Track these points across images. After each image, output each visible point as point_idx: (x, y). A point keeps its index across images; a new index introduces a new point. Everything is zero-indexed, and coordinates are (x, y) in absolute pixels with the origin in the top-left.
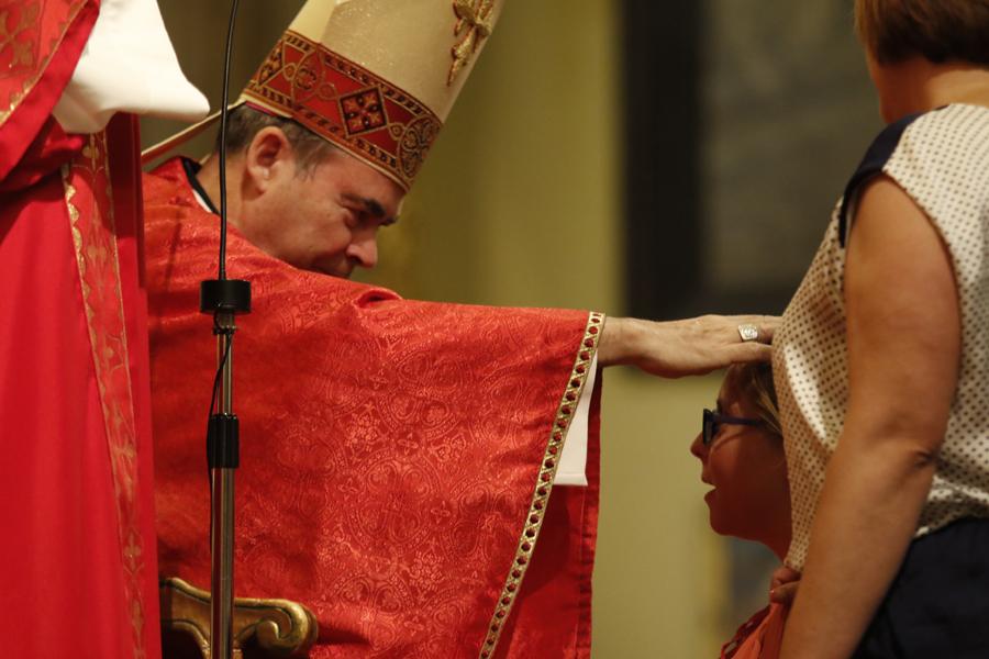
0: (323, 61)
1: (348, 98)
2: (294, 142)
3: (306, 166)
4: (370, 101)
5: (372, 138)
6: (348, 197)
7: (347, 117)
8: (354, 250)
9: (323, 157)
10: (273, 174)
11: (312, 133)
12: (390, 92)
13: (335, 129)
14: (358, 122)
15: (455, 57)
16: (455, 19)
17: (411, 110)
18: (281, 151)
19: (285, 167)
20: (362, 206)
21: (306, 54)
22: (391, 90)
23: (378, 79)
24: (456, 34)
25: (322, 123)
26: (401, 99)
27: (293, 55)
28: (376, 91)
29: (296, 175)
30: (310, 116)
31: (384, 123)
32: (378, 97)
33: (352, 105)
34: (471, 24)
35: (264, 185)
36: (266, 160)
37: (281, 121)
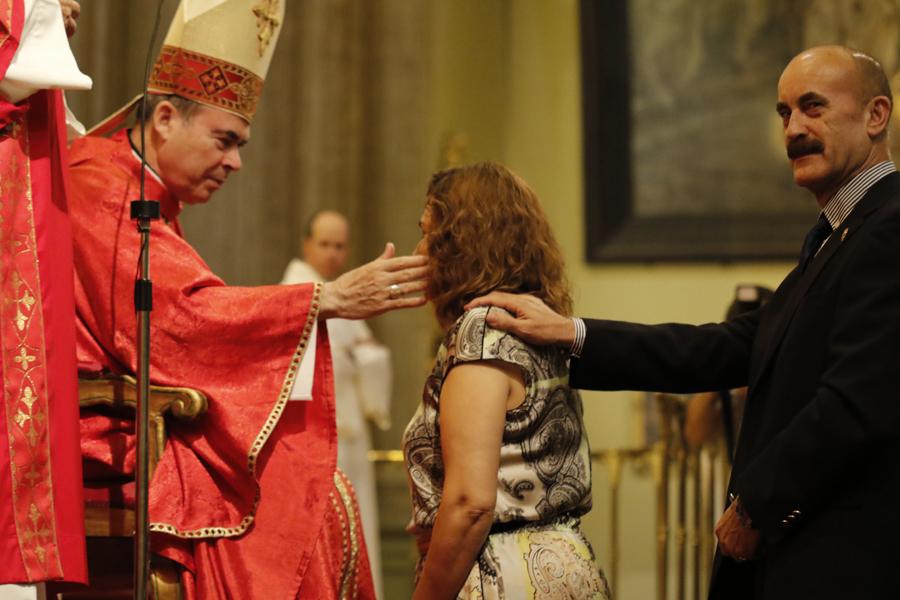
0: (185, 58)
1: (203, 75)
2: (178, 107)
3: (187, 119)
4: (216, 74)
5: (223, 95)
6: (216, 131)
7: (205, 86)
8: (226, 162)
9: (196, 112)
10: (170, 129)
11: (187, 100)
12: (227, 66)
13: (199, 95)
14: (211, 88)
15: (260, 39)
16: (256, 18)
17: (242, 75)
18: (172, 114)
19: (176, 123)
20: (224, 136)
21: (174, 55)
22: (227, 65)
23: (218, 61)
24: (259, 26)
25: (191, 92)
26: (234, 69)
27: (167, 58)
28: (218, 68)
29: (184, 125)
30: (184, 90)
31: (226, 84)
32: (220, 71)
33: (206, 78)
34: (266, 19)
35: (166, 136)
36: (165, 121)
37: (168, 97)
